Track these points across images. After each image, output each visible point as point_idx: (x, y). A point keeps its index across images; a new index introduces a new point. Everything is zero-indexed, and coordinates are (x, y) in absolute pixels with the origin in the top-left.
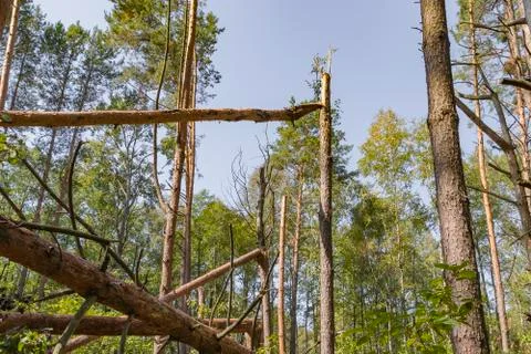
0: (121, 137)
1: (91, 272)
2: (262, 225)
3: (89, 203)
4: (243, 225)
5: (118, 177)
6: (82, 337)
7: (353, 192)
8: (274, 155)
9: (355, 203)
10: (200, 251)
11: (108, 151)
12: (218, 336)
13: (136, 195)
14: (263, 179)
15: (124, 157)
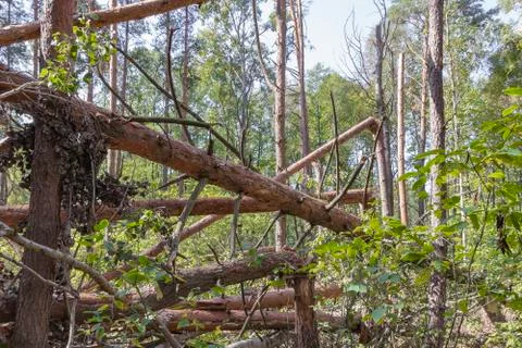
0: (230, 21)
1: (199, 156)
2: (382, 92)
3: (211, 96)
4: (361, 95)
5: (232, 65)
6: (209, 217)
7: (492, 34)
8: (393, 8)
9: (492, 48)
10: (319, 129)
11: (220, 39)
12: (327, 207)
13: (252, 81)
14: (380, 40)
15: (236, 42)
